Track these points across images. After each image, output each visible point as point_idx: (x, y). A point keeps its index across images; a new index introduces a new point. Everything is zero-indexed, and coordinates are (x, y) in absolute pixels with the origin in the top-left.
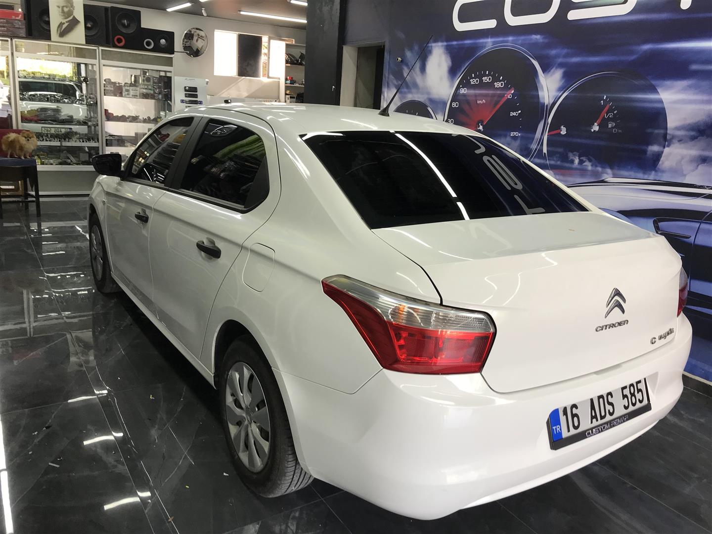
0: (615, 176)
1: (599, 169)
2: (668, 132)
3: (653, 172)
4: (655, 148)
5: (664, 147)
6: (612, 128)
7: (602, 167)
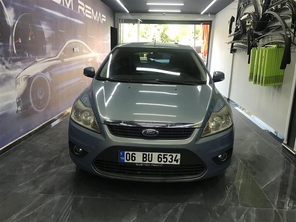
0: (38, 59)
1: (34, 57)
2: (46, 40)
3: (46, 55)
4: (44, 46)
5: (46, 45)
6: (34, 38)
7: (35, 56)
